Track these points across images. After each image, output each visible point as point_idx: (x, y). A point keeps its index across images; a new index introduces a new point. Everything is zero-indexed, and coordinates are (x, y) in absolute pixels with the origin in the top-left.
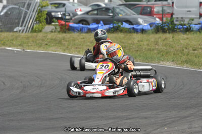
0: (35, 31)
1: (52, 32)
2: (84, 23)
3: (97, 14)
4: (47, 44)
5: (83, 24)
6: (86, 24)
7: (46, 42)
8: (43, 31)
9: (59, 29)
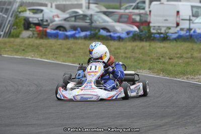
0: (13, 36)
1: (29, 37)
2: (62, 29)
3: (75, 21)
4: (24, 50)
5: (60, 30)
6: (63, 31)
7: (23, 48)
8: (21, 36)
9: (36, 35)
